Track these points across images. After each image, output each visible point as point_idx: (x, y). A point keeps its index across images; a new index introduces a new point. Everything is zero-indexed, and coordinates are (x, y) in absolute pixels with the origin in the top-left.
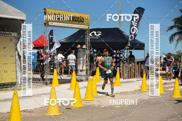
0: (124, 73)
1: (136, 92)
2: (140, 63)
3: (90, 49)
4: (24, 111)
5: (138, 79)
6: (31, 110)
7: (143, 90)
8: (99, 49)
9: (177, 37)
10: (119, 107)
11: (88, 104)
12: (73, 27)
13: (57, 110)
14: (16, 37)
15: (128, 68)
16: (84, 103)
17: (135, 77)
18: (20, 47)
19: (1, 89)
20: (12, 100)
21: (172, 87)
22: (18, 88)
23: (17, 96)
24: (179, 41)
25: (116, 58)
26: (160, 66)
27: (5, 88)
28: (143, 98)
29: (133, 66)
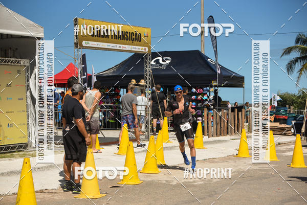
0: (210, 127)
1: (230, 159)
2: (236, 110)
3: (153, 86)
4: (41, 191)
5: (232, 137)
6: (52, 189)
7: (241, 155)
8: (168, 86)
9: (298, 66)
10: (200, 184)
11: (149, 179)
12: (124, 49)
13: (97, 190)
14: (28, 67)
15: (216, 119)
16: (143, 178)
17: (227, 133)
18: (34, 83)
19: (3, 155)
20: (20, 172)
21: (290, 150)
22: (31, 153)
23: (30, 165)
24: (303, 72)
25: (197, 101)
26: (271, 115)
27: (10, 152)
28: (242, 168)
29: (226, 114)
